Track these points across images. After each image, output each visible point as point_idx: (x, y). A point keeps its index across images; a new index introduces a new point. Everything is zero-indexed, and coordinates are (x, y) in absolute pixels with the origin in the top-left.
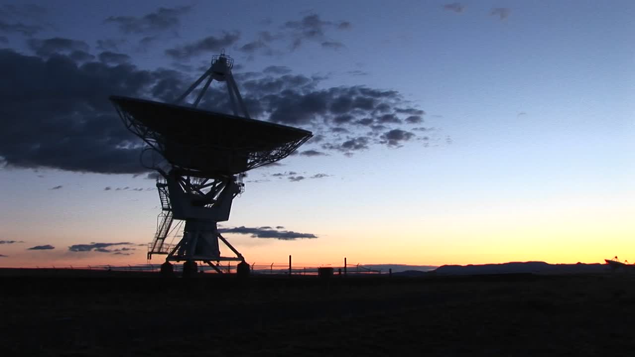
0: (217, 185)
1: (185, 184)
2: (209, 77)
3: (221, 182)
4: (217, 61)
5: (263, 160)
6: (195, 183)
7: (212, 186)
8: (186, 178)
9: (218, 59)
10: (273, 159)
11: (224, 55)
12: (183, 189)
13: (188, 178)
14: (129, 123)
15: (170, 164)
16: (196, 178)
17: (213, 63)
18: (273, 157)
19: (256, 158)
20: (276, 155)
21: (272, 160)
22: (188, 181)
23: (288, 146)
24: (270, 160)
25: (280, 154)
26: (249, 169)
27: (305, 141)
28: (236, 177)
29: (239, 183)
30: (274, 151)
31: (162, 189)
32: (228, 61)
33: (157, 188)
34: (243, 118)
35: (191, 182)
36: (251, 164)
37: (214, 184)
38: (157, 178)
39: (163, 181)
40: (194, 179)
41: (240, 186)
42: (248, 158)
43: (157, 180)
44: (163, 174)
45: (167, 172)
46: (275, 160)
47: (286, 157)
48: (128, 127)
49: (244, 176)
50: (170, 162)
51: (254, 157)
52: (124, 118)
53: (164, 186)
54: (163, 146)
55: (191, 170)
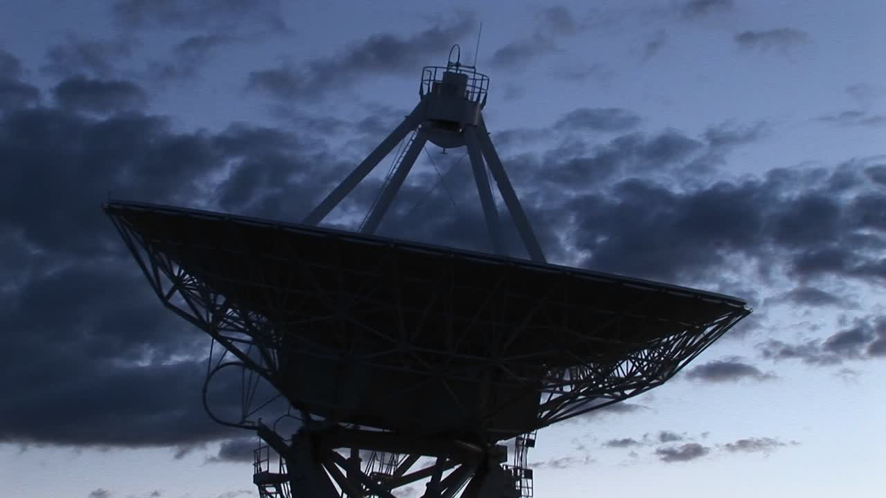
0: (446, 474)
1: (344, 473)
2: (411, 136)
3: (457, 467)
4: (436, 84)
5: (591, 395)
6: (376, 469)
7: (429, 479)
8: (345, 454)
9: (440, 77)
10: (622, 390)
11: (458, 65)
12: (340, 491)
13: (355, 454)
14: (167, 286)
15: (297, 413)
16: (379, 454)
17: (425, 92)
18: (622, 384)
19: (567, 389)
20: (631, 375)
21: (618, 394)
22: (353, 464)
23: (668, 346)
24: (611, 391)
25: (644, 374)
26: (544, 423)
27: (723, 329)
28: (505, 448)
29: (516, 469)
30: (624, 365)
31: (271, 489)
32: (470, 82)
33: (256, 487)
34: (526, 264)
35: (363, 469)
36: (552, 405)
37: (434, 471)
38: (257, 456)
39: (274, 468)
40: (373, 458)
41: (520, 478)
42: (544, 388)
43: (257, 464)
44: (274, 442)
45: (287, 436)
46: (628, 392)
47: (661, 383)
48: (165, 300)
49: (531, 443)
50: (296, 404)
51: (563, 383)
52: (150, 270)
53: (276, 480)
54: (274, 354)
55: (363, 428)
